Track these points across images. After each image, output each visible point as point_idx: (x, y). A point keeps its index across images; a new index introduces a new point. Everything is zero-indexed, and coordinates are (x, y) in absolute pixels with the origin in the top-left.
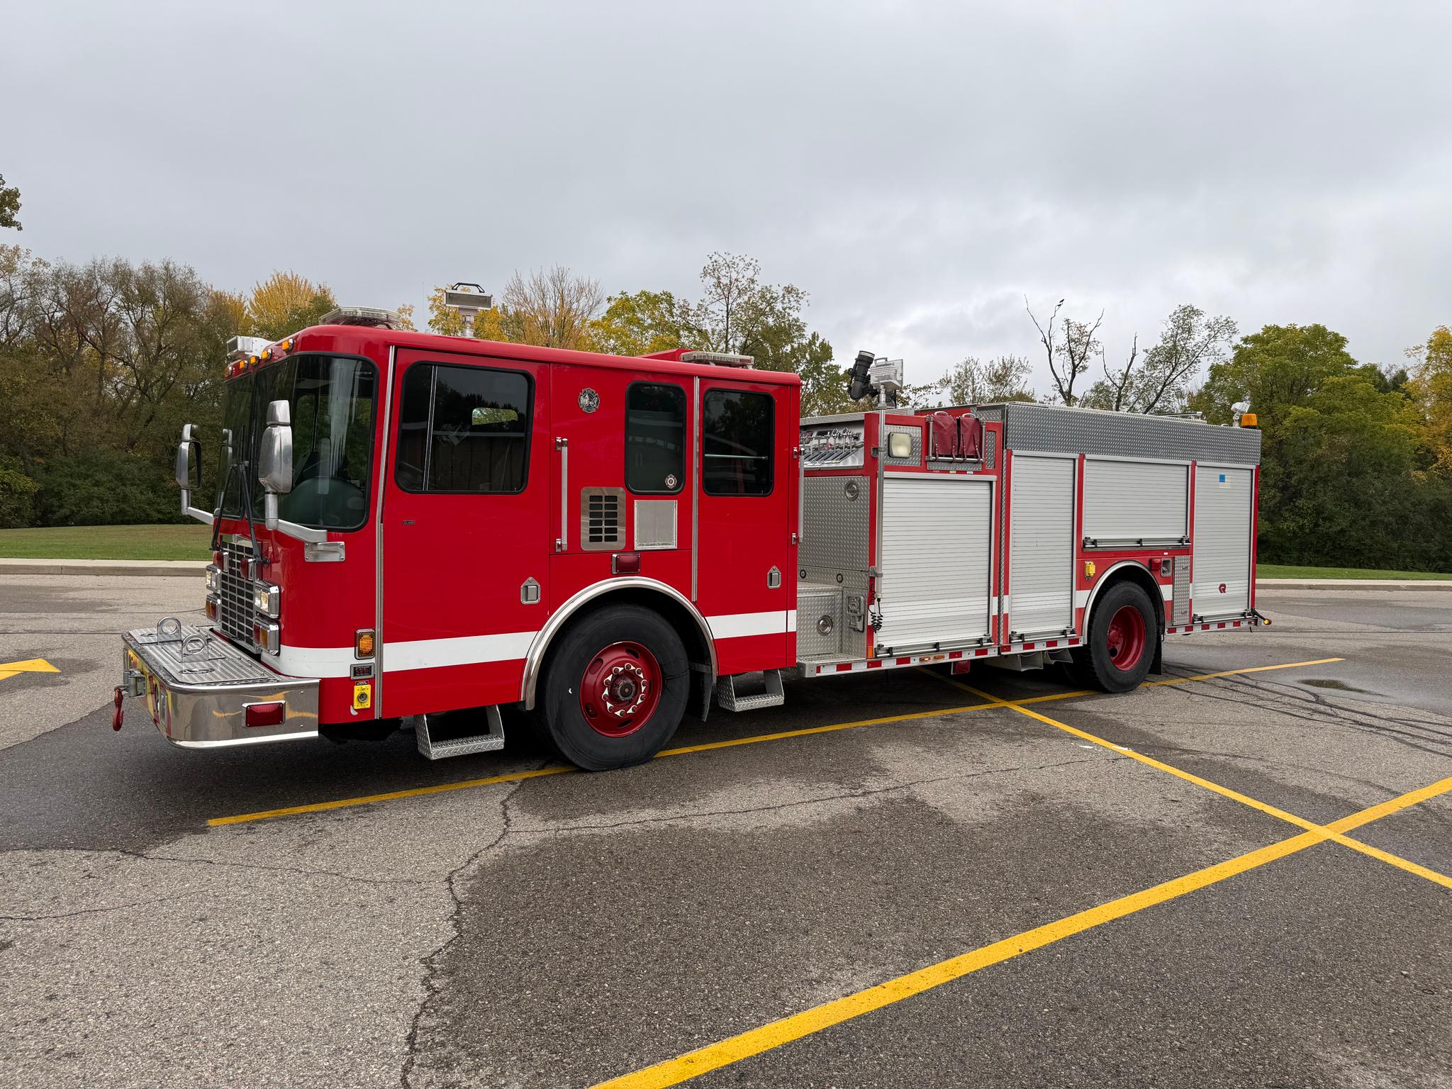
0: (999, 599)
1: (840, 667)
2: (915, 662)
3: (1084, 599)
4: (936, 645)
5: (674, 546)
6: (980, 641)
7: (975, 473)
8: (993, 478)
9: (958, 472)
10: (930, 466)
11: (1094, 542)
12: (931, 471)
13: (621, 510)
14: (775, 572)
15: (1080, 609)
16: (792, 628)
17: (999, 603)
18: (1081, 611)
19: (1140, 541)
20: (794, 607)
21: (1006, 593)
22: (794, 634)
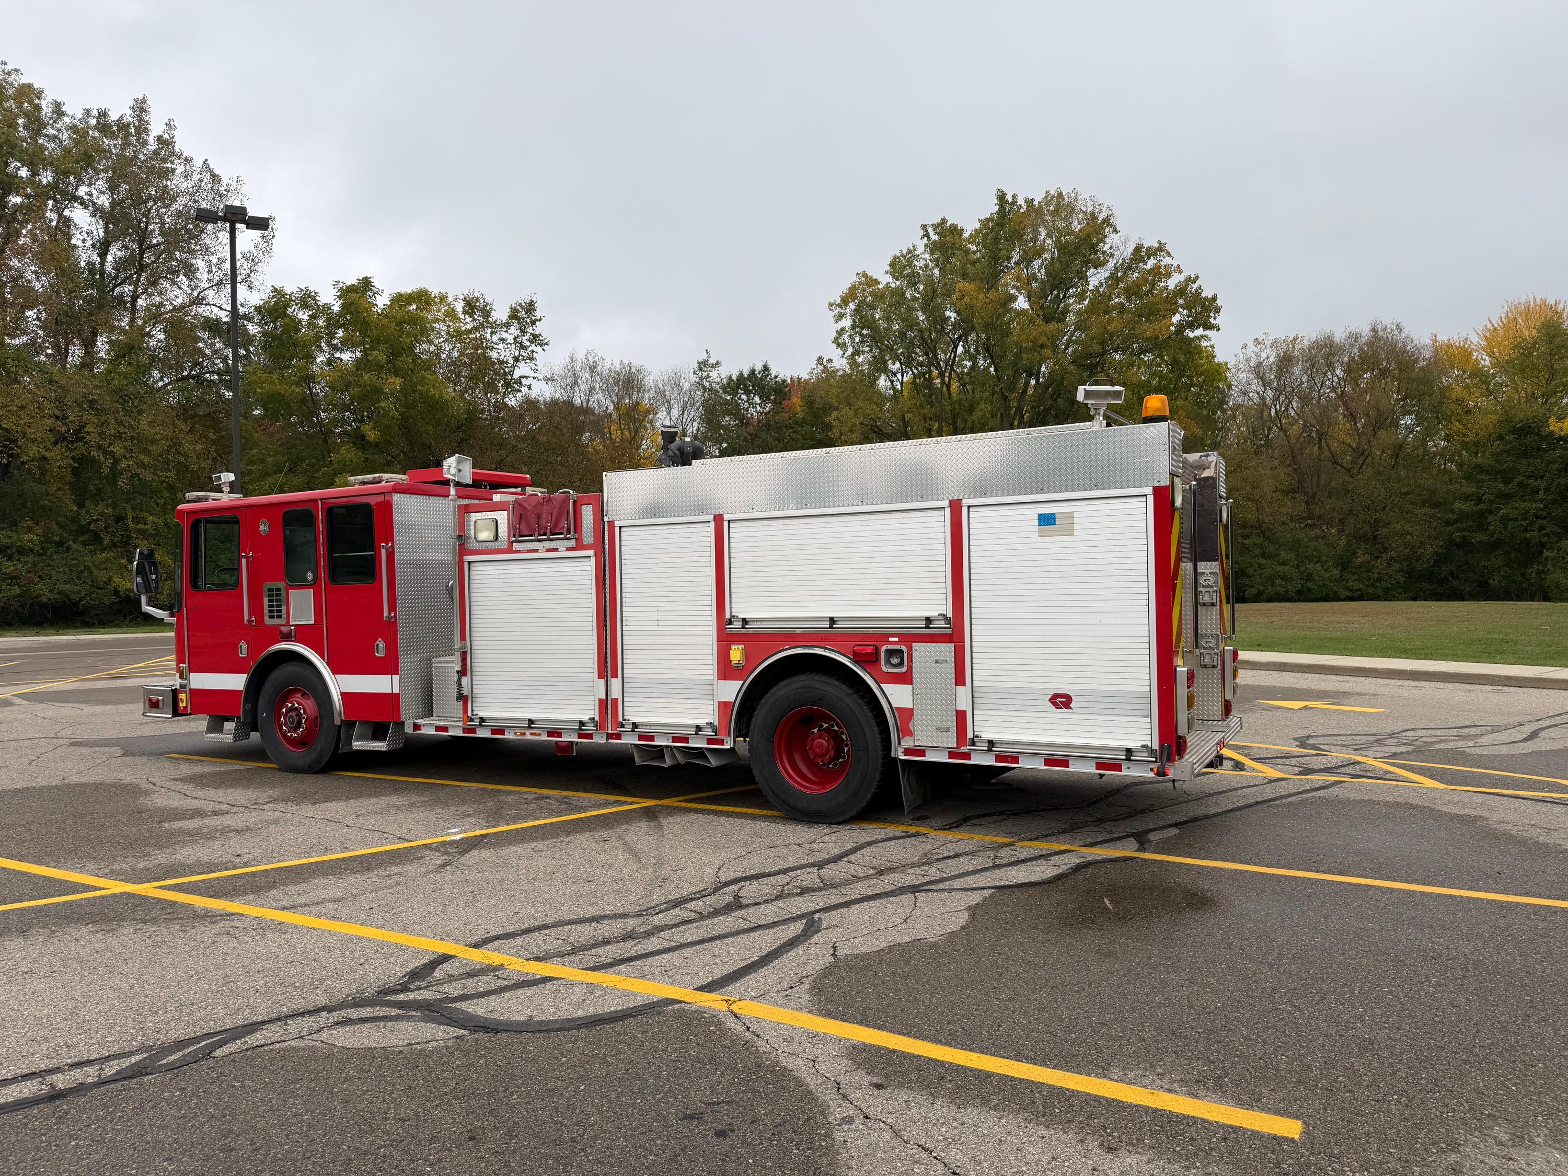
0: (606, 682)
1: (438, 728)
2: (509, 736)
3: (731, 690)
4: (531, 721)
5: (312, 622)
6: (582, 723)
7: (568, 549)
8: (591, 553)
9: (548, 550)
10: (516, 546)
11: (745, 621)
12: (519, 552)
13: (283, 598)
14: (381, 644)
15: (725, 703)
16: (396, 690)
17: (606, 685)
18: (724, 706)
19: (832, 620)
20: (396, 672)
21: (615, 675)
22: (398, 695)
